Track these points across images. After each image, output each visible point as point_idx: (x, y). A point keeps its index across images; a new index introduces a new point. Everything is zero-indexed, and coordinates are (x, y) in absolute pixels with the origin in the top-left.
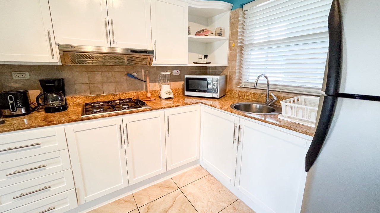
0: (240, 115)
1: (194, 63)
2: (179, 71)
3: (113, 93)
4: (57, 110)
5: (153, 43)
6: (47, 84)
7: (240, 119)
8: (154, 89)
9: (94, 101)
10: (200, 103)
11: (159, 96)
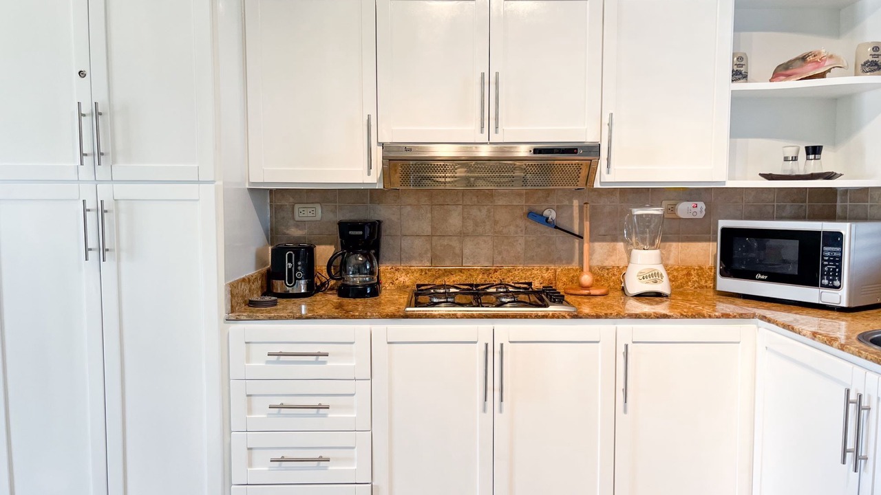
0: (866, 358)
1: (762, 175)
2: (701, 205)
3: (486, 264)
4: (358, 292)
5: (606, 120)
6: (350, 232)
7: (869, 374)
8: (606, 264)
9: (438, 282)
10: (754, 316)
11: (623, 285)
